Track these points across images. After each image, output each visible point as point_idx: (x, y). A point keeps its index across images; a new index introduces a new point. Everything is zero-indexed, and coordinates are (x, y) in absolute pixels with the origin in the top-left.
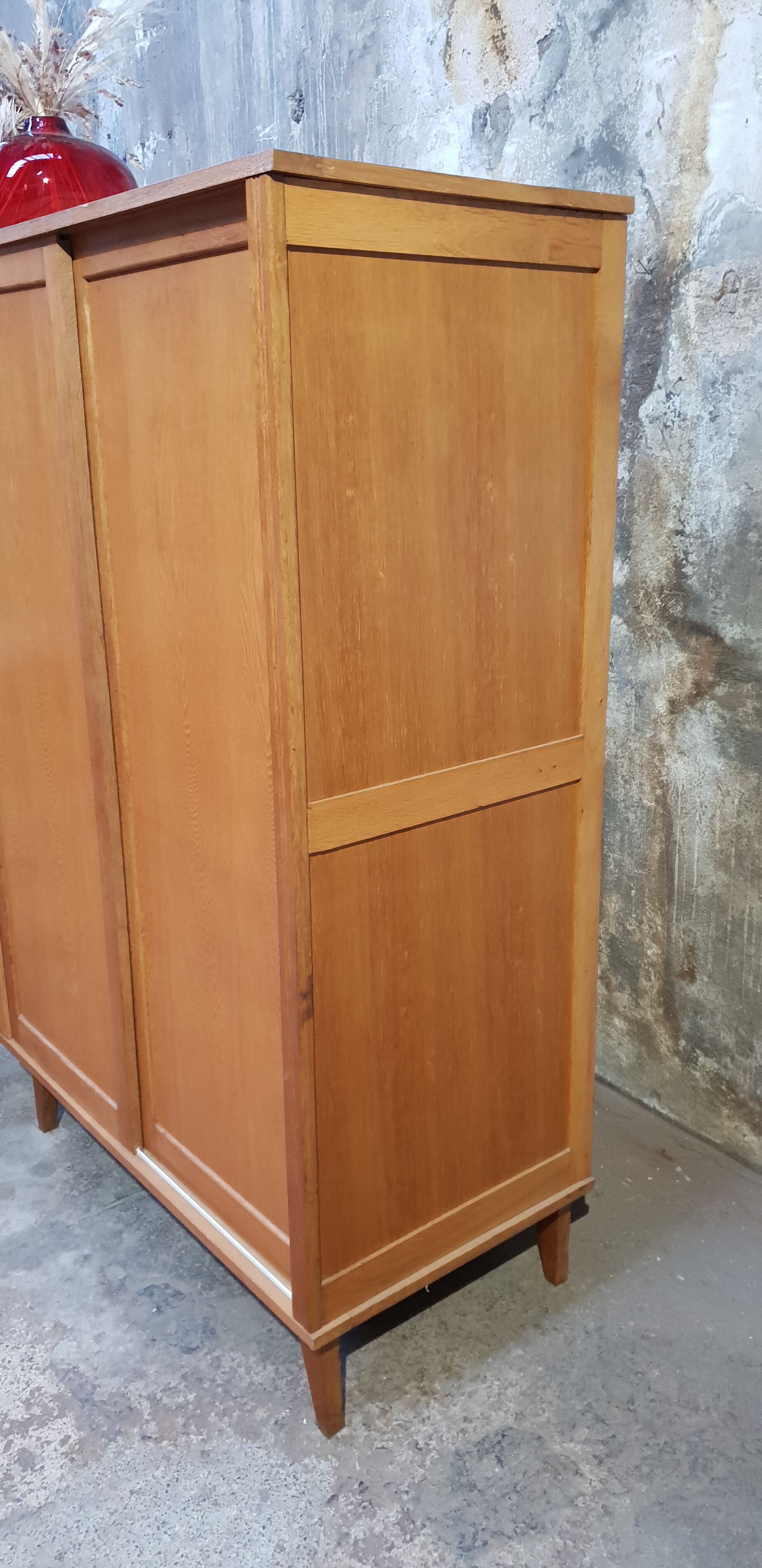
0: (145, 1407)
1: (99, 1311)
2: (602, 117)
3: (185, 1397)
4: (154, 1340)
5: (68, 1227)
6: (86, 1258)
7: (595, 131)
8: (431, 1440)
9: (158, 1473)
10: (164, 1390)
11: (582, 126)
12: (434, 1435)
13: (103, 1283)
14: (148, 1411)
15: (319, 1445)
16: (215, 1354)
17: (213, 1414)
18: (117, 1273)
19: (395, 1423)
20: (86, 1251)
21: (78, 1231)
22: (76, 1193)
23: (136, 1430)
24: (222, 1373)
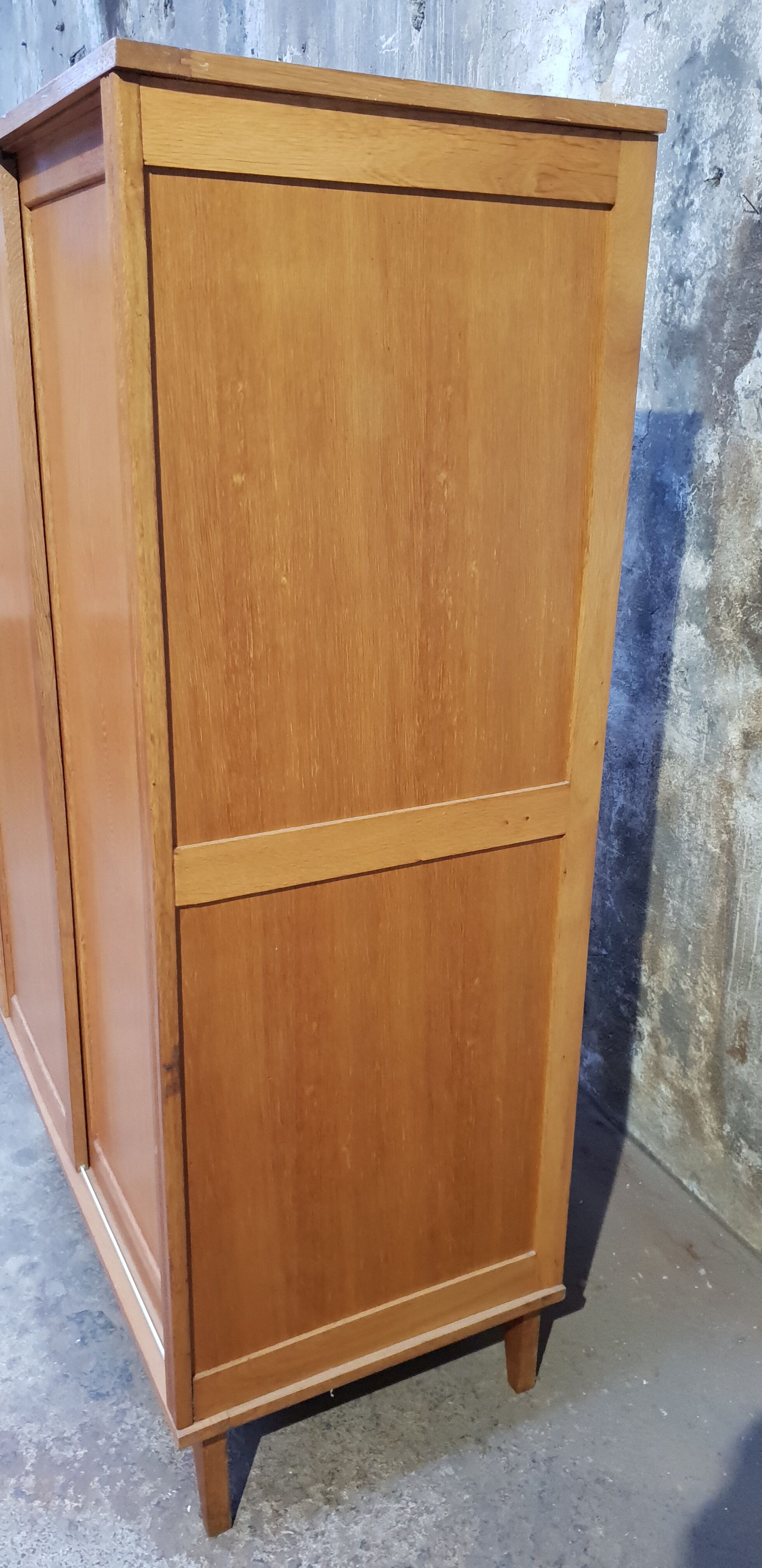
0: (31, 1455)
1: (24, 1330)
2: (721, 13)
3: (75, 1452)
4: (67, 1376)
5: (28, 1226)
6: (33, 1266)
7: (713, 32)
8: (316, 1563)
9: (18, 1539)
10: (57, 1439)
11: (699, 26)
12: (322, 1558)
13: (38, 1299)
14: (33, 1461)
15: (195, 1541)
16: (122, 1406)
17: (97, 1479)
18: (57, 1289)
19: (284, 1532)
20: (36, 1259)
21: (35, 1234)
22: (48, 1189)
23: (13, 1481)
24: (122, 1430)
